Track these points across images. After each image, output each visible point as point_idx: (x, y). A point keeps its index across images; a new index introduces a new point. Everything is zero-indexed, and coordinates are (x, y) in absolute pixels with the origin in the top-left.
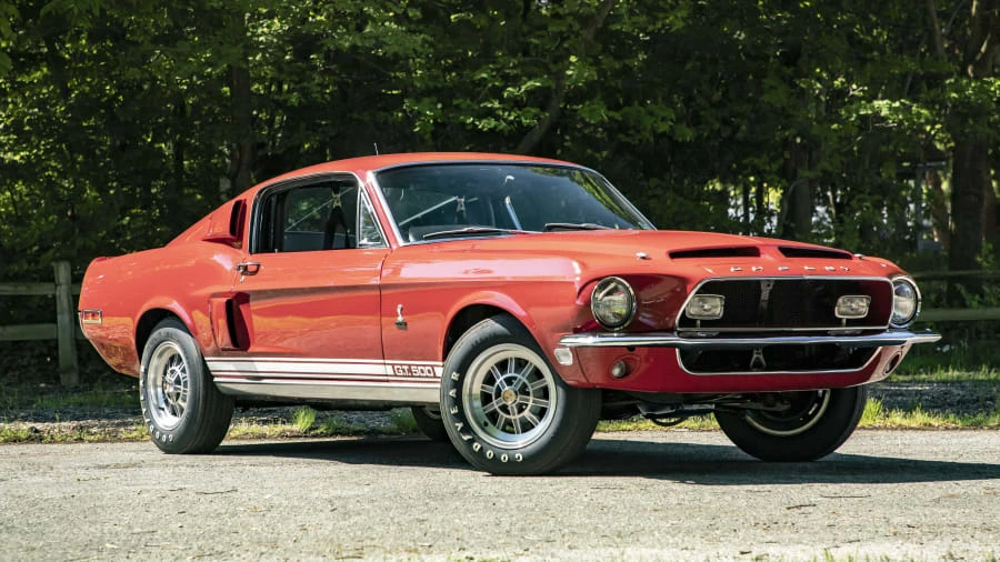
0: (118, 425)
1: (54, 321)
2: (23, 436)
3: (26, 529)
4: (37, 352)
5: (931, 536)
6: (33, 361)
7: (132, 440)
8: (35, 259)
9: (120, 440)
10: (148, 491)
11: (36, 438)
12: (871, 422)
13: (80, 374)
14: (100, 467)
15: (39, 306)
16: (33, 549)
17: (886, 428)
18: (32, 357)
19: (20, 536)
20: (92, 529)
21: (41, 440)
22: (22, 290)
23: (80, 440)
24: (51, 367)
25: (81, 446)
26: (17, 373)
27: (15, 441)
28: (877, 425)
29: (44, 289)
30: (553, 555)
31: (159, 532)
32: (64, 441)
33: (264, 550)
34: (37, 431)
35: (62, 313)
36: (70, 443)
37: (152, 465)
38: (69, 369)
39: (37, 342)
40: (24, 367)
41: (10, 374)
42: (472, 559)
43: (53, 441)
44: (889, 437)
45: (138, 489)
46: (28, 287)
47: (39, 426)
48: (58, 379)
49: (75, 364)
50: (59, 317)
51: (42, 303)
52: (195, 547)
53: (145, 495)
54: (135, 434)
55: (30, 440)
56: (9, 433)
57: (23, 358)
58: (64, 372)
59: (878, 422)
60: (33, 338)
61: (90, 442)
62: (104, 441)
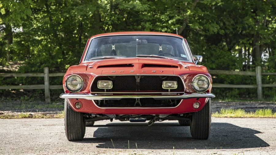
0: (55, 113)
1: (44, 84)
2: (27, 116)
3: (15, 143)
4: (39, 92)
5: (271, 149)
6: (38, 95)
7: (57, 118)
8: (39, 67)
9: (54, 118)
10: (53, 133)
11: (31, 117)
12: (268, 116)
13: (51, 99)
14: (44, 125)
15: (40, 80)
16: (14, 149)
17: (272, 118)
18: (38, 94)
19: (12, 145)
20: (33, 144)
21: (32, 117)
22: (35, 75)
23: (43, 118)
24: (43, 97)
25: (43, 119)
26: (33, 98)
27: (25, 118)
28: (270, 117)
29: (41, 75)
30: (160, 153)
31: (51, 145)
32: (38, 118)
33: (78, 150)
34: (31, 115)
35: (46, 81)
36: (40, 118)
37: (58, 125)
38: (48, 97)
39: (39, 90)
40: (36, 97)
41: (32, 99)
42: (136, 154)
43: (35, 118)
44: (272, 120)
45: (51, 132)
46: (37, 74)
47: (32, 113)
48: (45, 100)
49: (49, 96)
50: (45, 83)
51: (41, 79)
52: (59, 149)
53: (51, 134)
54: (58, 116)
55: (29, 117)
56: (23, 115)
57: (36, 94)
58: (46, 98)
59: (270, 116)
60: (38, 88)
61: (45, 118)
62: (49, 118)
